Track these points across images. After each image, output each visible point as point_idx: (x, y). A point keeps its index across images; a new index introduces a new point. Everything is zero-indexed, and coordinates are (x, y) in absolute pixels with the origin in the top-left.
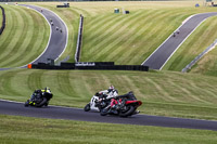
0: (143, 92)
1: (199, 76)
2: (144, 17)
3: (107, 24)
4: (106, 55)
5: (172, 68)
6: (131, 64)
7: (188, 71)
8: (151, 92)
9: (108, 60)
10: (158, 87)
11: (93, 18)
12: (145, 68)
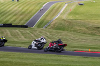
0: (25, 38)
1: (51, 30)
2: (26, 3)
3: (9, 6)
4: (8, 21)
5: (39, 26)
6: (20, 24)
7: (46, 28)
8: (29, 38)
9: (9, 23)
10: (32, 35)
11: (2, 3)
12: (26, 27)
